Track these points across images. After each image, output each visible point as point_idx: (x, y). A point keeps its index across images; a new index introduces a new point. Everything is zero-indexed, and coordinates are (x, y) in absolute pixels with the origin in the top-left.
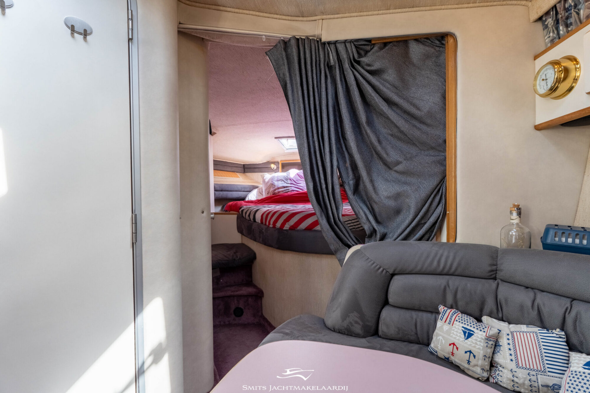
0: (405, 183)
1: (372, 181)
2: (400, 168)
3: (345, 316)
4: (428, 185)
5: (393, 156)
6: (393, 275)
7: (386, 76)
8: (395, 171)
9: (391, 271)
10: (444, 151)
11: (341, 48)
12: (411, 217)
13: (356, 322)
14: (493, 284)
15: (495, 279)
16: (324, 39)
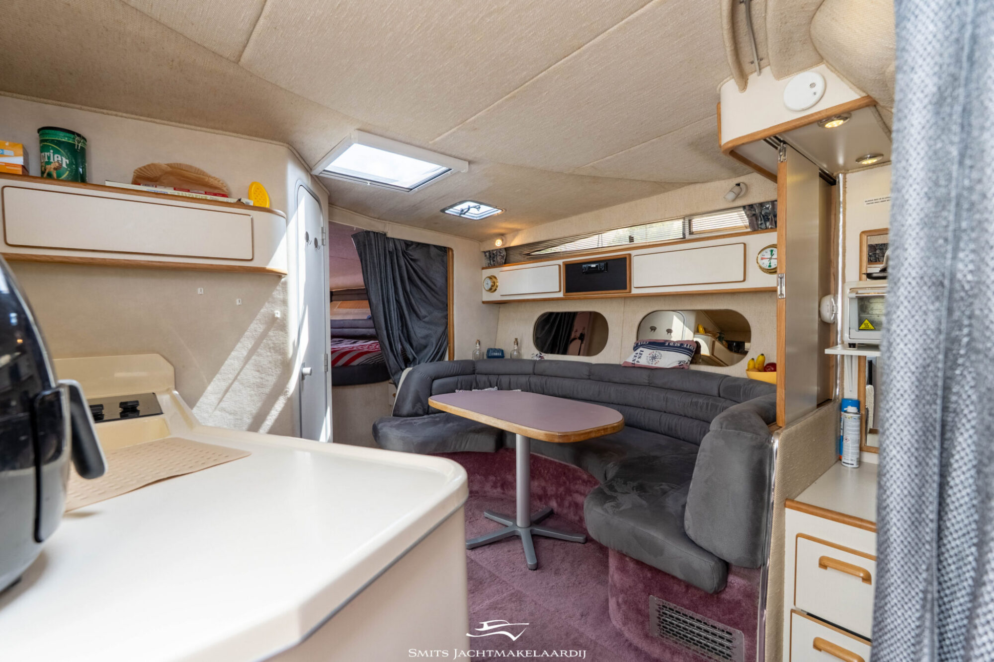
0: (429, 329)
1: (413, 328)
2: (426, 319)
3: (414, 406)
4: (440, 330)
5: (423, 312)
6: (433, 380)
7: (419, 263)
8: (424, 322)
9: (433, 378)
10: (447, 310)
11: (397, 243)
12: (434, 348)
13: (420, 408)
14: (474, 376)
15: (474, 374)
16: (389, 235)
